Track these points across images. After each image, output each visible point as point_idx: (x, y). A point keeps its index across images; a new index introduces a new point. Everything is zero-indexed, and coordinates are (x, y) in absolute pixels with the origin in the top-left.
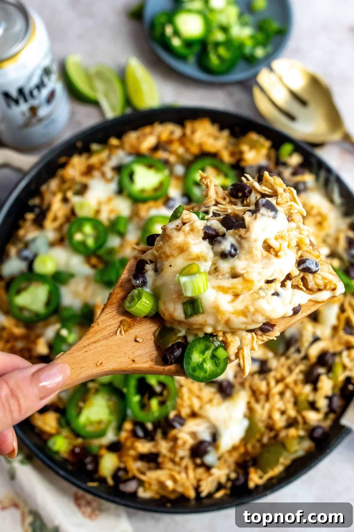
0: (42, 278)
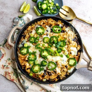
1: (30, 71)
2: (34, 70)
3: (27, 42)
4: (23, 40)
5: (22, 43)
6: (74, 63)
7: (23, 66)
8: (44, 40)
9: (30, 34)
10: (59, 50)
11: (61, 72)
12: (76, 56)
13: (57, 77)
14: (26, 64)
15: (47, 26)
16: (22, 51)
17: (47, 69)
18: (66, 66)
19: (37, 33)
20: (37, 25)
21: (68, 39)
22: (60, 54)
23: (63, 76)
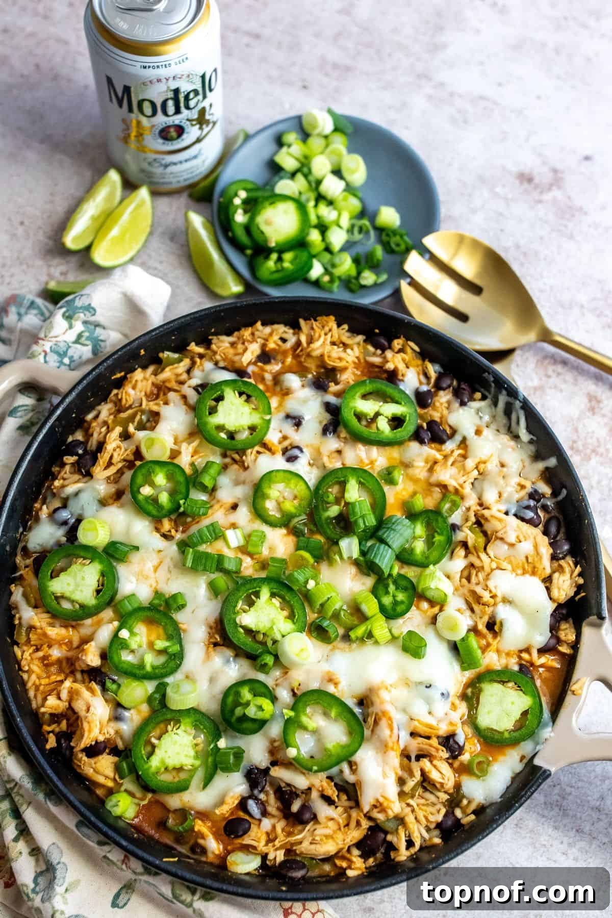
0: (90, 552)
1: (117, 768)
2: (155, 762)
3: (103, 503)
4: (70, 489)
5: (64, 515)
6: (525, 714)
7: (55, 718)
8: (265, 497)
9: (141, 435)
10: (387, 593)
11: (401, 794)
12: (542, 651)
13: (359, 845)
14: (79, 706)
15: (293, 381)
16: (58, 586)
17: (274, 763)
18: (449, 742)
19: (198, 432)
20: (208, 365)
21: (471, 501)
22: (402, 626)
23: (419, 834)
